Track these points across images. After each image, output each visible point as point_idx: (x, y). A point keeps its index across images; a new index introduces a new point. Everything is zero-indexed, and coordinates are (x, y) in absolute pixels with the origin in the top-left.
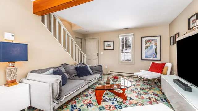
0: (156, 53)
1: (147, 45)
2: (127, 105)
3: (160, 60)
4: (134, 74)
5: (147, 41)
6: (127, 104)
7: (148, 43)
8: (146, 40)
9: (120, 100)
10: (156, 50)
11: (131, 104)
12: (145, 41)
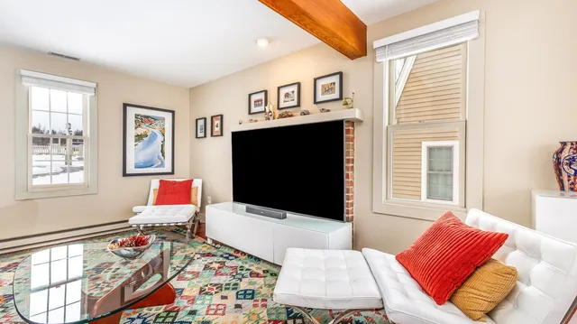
0: (163, 155)
1: (140, 131)
2: (189, 309)
3: (172, 173)
4: (130, 223)
5: (140, 120)
6: (185, 307)
7: (143, 125)
8: (137, 116)
9: (153, 312)
10: (162, 146)
11: (193, 300)
12: (134, 118)
